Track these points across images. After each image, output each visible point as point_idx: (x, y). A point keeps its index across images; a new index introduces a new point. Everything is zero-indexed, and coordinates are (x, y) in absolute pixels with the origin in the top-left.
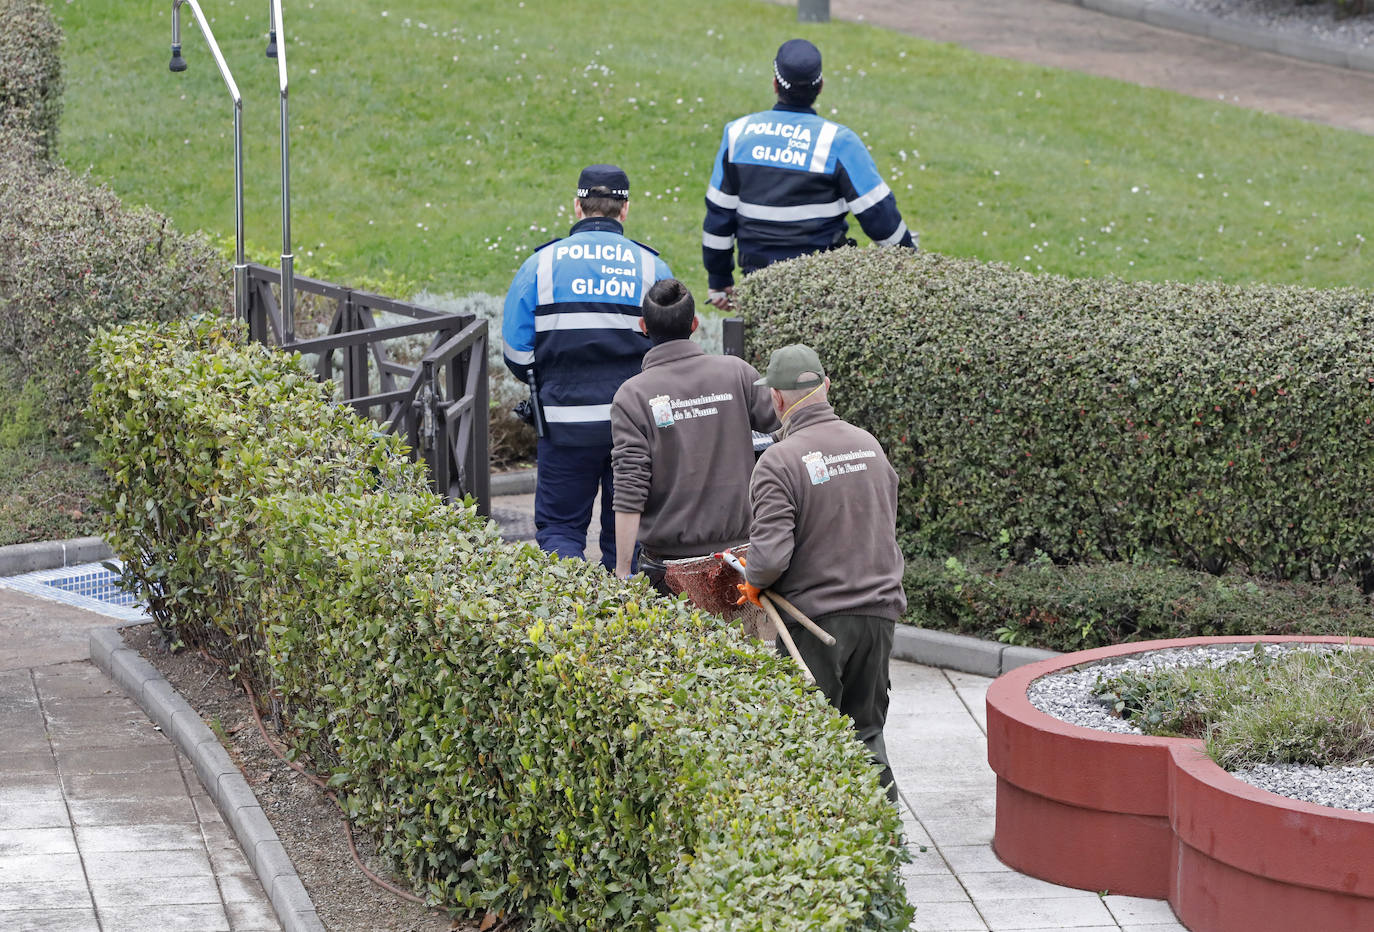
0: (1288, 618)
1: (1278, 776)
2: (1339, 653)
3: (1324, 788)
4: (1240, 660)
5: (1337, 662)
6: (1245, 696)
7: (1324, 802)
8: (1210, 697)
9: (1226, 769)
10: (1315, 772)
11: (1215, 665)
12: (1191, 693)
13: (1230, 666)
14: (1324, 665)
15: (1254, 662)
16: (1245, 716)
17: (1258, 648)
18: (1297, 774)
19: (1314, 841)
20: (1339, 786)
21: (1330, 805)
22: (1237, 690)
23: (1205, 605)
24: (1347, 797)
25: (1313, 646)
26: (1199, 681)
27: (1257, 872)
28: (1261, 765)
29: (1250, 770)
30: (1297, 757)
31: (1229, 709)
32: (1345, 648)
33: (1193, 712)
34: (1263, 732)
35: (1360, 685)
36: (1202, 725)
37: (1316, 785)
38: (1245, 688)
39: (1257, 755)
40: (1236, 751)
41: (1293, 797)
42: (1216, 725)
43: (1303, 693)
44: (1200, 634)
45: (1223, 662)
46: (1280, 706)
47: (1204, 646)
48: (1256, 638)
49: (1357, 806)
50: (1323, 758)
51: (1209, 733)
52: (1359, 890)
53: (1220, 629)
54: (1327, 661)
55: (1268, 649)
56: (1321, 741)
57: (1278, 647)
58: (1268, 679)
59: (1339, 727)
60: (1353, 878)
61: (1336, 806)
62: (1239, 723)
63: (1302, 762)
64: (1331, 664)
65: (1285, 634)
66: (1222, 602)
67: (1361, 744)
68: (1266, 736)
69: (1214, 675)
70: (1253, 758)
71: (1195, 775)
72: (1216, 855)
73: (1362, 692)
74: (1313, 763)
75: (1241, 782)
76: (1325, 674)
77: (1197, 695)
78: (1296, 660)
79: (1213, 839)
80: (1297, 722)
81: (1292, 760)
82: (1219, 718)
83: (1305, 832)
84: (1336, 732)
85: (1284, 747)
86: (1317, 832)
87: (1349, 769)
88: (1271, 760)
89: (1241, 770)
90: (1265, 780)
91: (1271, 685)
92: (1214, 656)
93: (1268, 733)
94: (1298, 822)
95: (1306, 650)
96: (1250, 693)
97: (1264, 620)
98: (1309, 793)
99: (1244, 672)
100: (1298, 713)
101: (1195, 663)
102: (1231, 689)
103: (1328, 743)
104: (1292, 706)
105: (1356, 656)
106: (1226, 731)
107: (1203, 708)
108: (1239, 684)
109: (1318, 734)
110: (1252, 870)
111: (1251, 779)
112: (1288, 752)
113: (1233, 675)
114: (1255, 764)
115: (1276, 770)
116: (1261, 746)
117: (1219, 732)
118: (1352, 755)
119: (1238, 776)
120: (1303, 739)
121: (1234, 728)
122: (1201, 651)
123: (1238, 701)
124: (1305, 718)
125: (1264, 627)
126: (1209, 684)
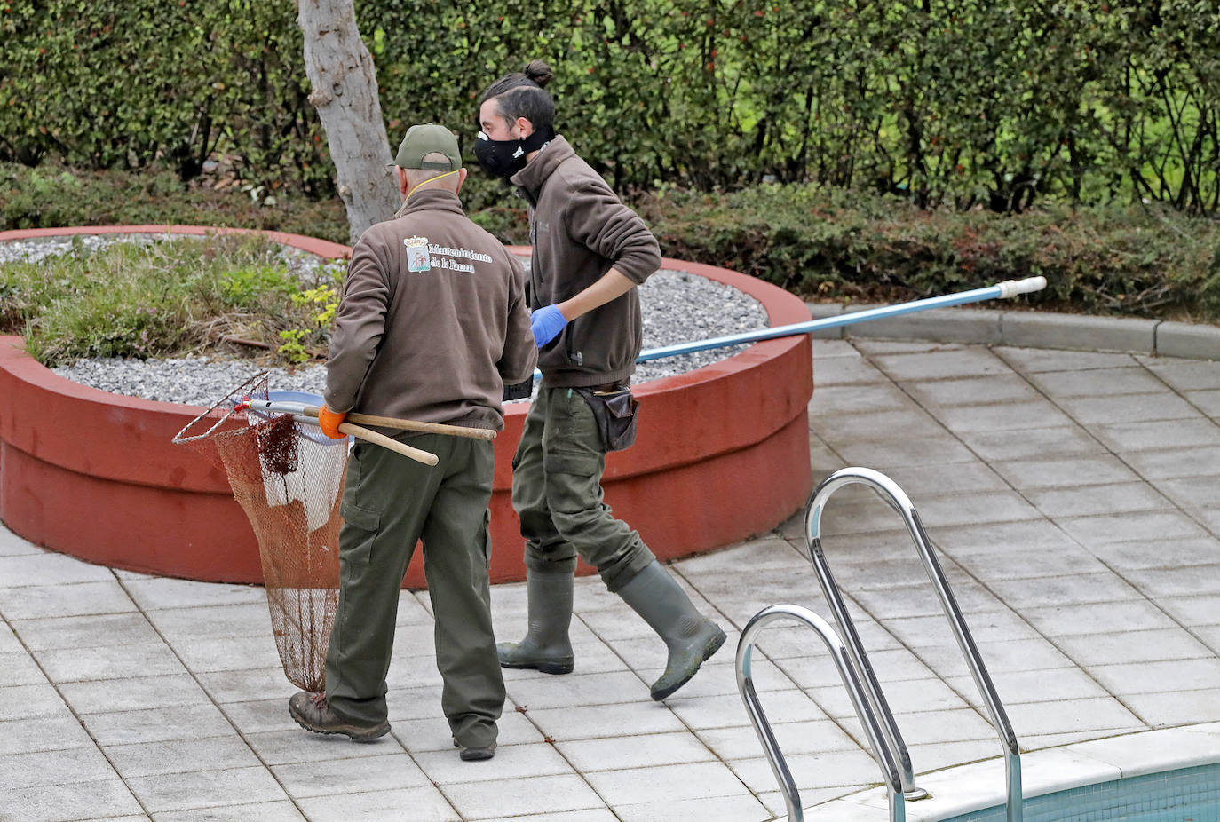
0: (105, 208)
1: (101, 371)
2: (160, 242)
3: (148, 381)
4: (58, 253)
5: (158, 252)
6: (64, 290)
7: (148, 396)
8: (29, 292)
9: (47, 366)
10: (138, 365)
11: (32, 260)
12: (9, 288)
13: (47, 260)
14: (144, 255)
15: (73, 255)
16: (65, 311)
17: (76, 240)
18: (120, 368)
19: (138, 436)
20: (164, 379)
21: (154, 398)
22: (56, 284)
23: (20, 198)
24: (172, 390)
25: (132, 236)
26: (17, 276)
27: (82, 470)
28: (83, 360)
29: (71, 366)
30: (120, 351)
31: (48, 304)
32: (165, 237)
33: (12, 308)
34: (83, 327)
35: (181, 275)
36: (21, 322)
37: (139, 379)
38: (64, 282)
39: (81, 350)
40: (57, 346)
41: (116, 392)
42: (36, 321)
43: (124, 285)
44: (16, 227)
45: (41, 256)
46: (100, 300)
47: (20, 240)
48: (74, 230)
49: (182, 399)
50: (146, 350)
51: (29, 330)
52: (184, 485)
53: (36, 222)
54: (147, 251)
55: (87, 241)
56: (144, 334)
57: (96, 238)
58: (87, 272)
59: (161, 319)
60: (180, 473)
61: (161, 399)
62: (58, 318)
63: (124, 356)
64: (151, 254)
65: (104, 224)
66: (38, 194)
67: (184, 336)
68: (87, 331)
69: (33, 270)
70: (75, 354)
71: (14, 373)
72: (39, 455)
73: (184, 281)
74: (136, 356)
75: (62, 378)
76: (147, 264)
77: (15, 291)
78: (116, 252)
79: (35, 436)
80: (118, 315)
81: (114, 354)
82: (38, 314)
83: (130, 428)
84: (158, 324)
85: (106, 341)
86: (142, 427)
87: (174, 361)
88: (93, 354)
89: (63, 366)
90: (87, 376)
91: (91, 278)
92: (31, 250)
93: (89, 328)
94: (121, 416)
95: (125, 241)
96: (69, 287)
97: (82, 211)
98: (133, 388)
99: (63, 265)
100: (119, 305)
101: (12, 258)
102: (49, 283)
103: (150, 336)
104: (113, 299)
105: (177, 245)
106: (46, 327)
107: (22, 304)
108: (58, 278)
109: (140, 326)
110: (76, 468)
111: (72, 375)
112: (110, 345)
113: (52, 270)
114: (77, 359)
115: (98, 365)
116: (82, 341)
117: (38, 327)
118: (175, 348)
119: (60, 372)
120: (125, 332)
121: (54, 323)
122: (17, 245)
123: (58, 295)
124: (126, 311)
125: (82, 219)
126: (27, 279)
